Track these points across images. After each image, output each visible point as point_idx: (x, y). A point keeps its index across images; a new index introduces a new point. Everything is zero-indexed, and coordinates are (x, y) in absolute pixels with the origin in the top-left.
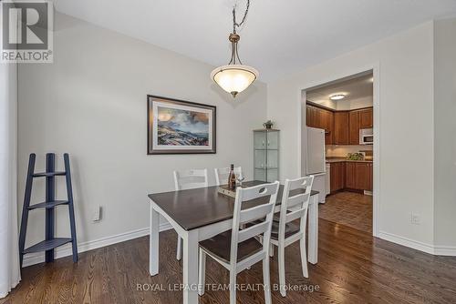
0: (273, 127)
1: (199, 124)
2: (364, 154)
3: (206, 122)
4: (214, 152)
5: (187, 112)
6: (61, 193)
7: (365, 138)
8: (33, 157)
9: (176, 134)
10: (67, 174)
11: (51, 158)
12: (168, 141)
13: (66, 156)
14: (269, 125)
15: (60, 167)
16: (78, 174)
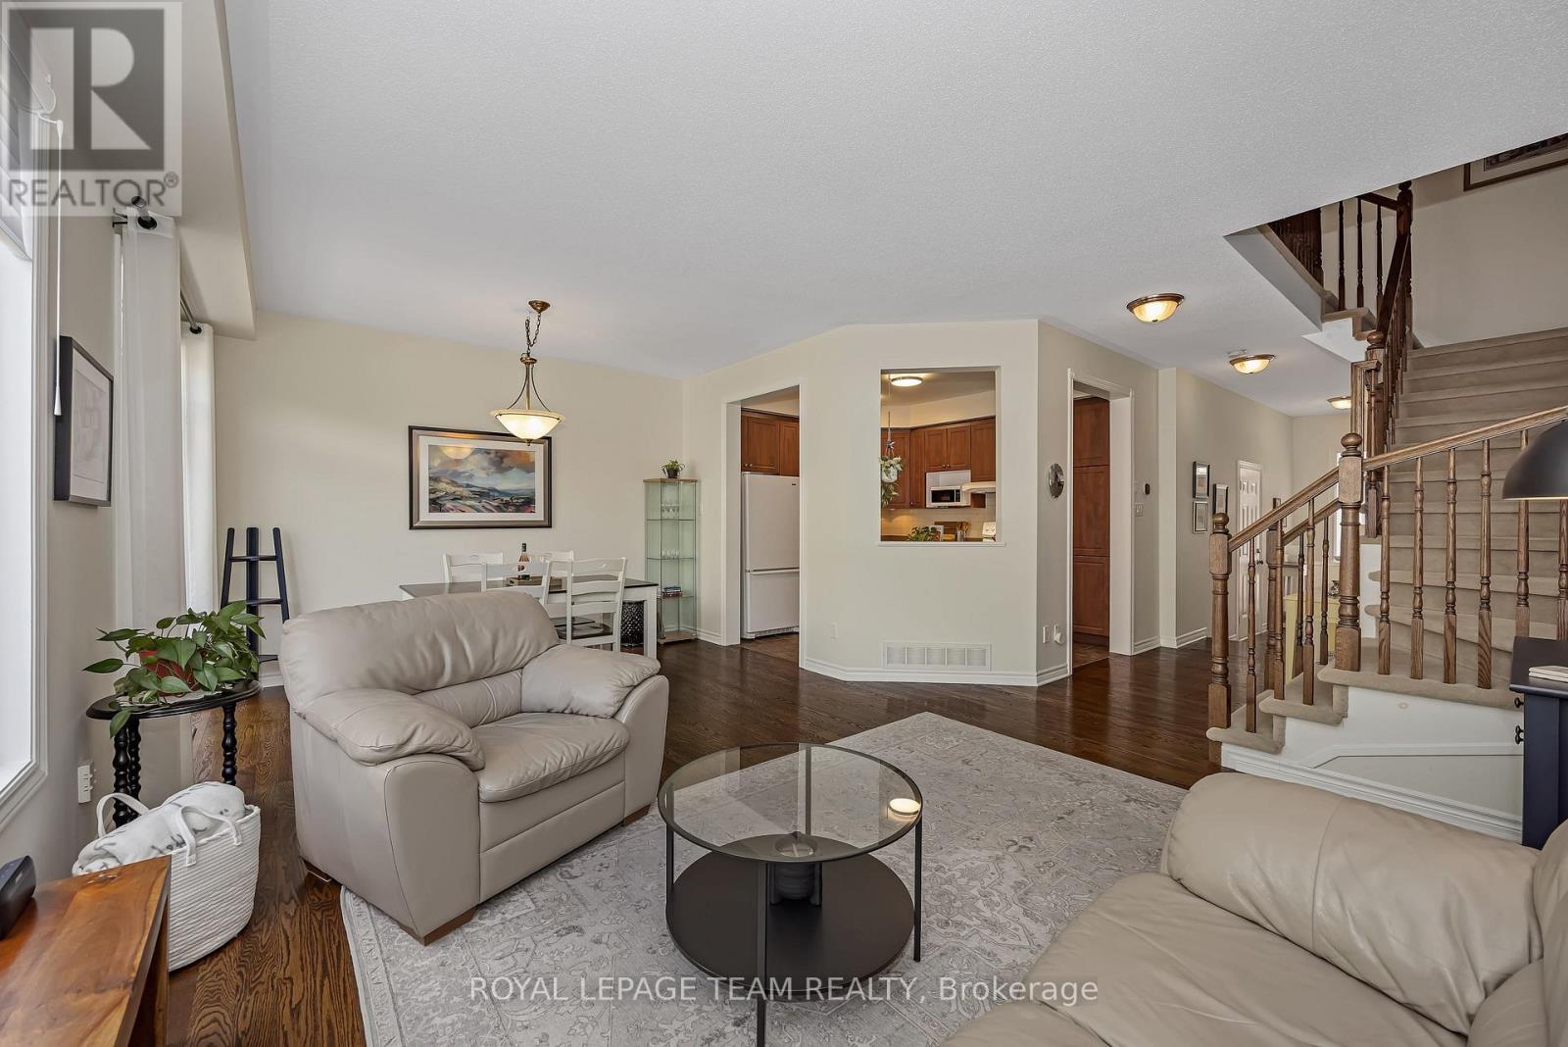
0: (682, 475)
1: (514, 473)
2: (941, 529)
3: (529, 468)
4: (548, 524)
5: (488, 452)
6: (268, 588)
7: (934, 493)
8: (231, 532)
9: (466, 492)
10: (278, 558)
11: (253, 534)
12: (449, 505)
13: (276, 532)
14: (673, 472)
15: (266, 547)
16: (292, 561)
